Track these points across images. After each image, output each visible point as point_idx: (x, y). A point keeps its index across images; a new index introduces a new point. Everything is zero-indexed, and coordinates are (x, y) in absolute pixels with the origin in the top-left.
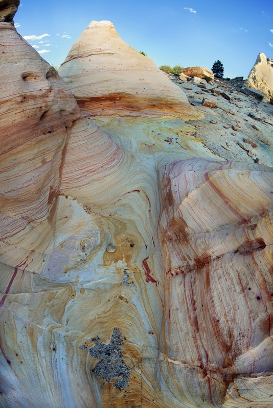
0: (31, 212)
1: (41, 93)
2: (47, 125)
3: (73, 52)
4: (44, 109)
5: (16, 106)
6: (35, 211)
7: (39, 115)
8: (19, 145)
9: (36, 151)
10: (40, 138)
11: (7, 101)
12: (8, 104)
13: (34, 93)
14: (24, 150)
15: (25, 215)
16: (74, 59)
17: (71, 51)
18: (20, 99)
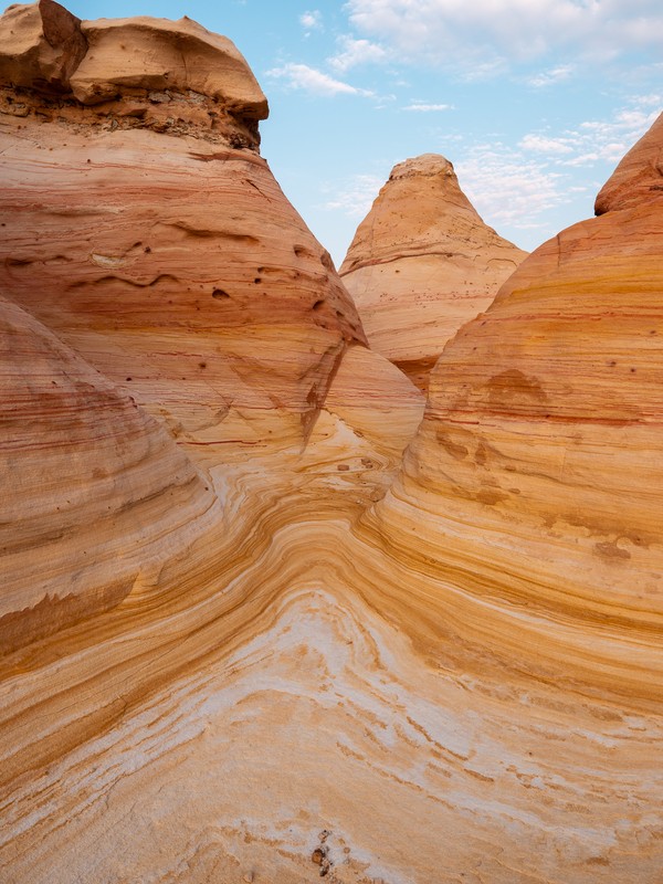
0: (284, 393)
1: (317, 277)
2: (320, 315)
3: (359, 248)
4: (319, 298)
5: (288, 280)
6: (290, 395)
7: (313, 301)
8: (286, 322)
9: (305, 336)
10: (312, 326)
11: (278, 270)
12: (279, 274)
13: (308, 274)
14: (290, 329)
15: (276, 394)
16: (361, 266)
17: (353, 246)
18: (293, 274)
